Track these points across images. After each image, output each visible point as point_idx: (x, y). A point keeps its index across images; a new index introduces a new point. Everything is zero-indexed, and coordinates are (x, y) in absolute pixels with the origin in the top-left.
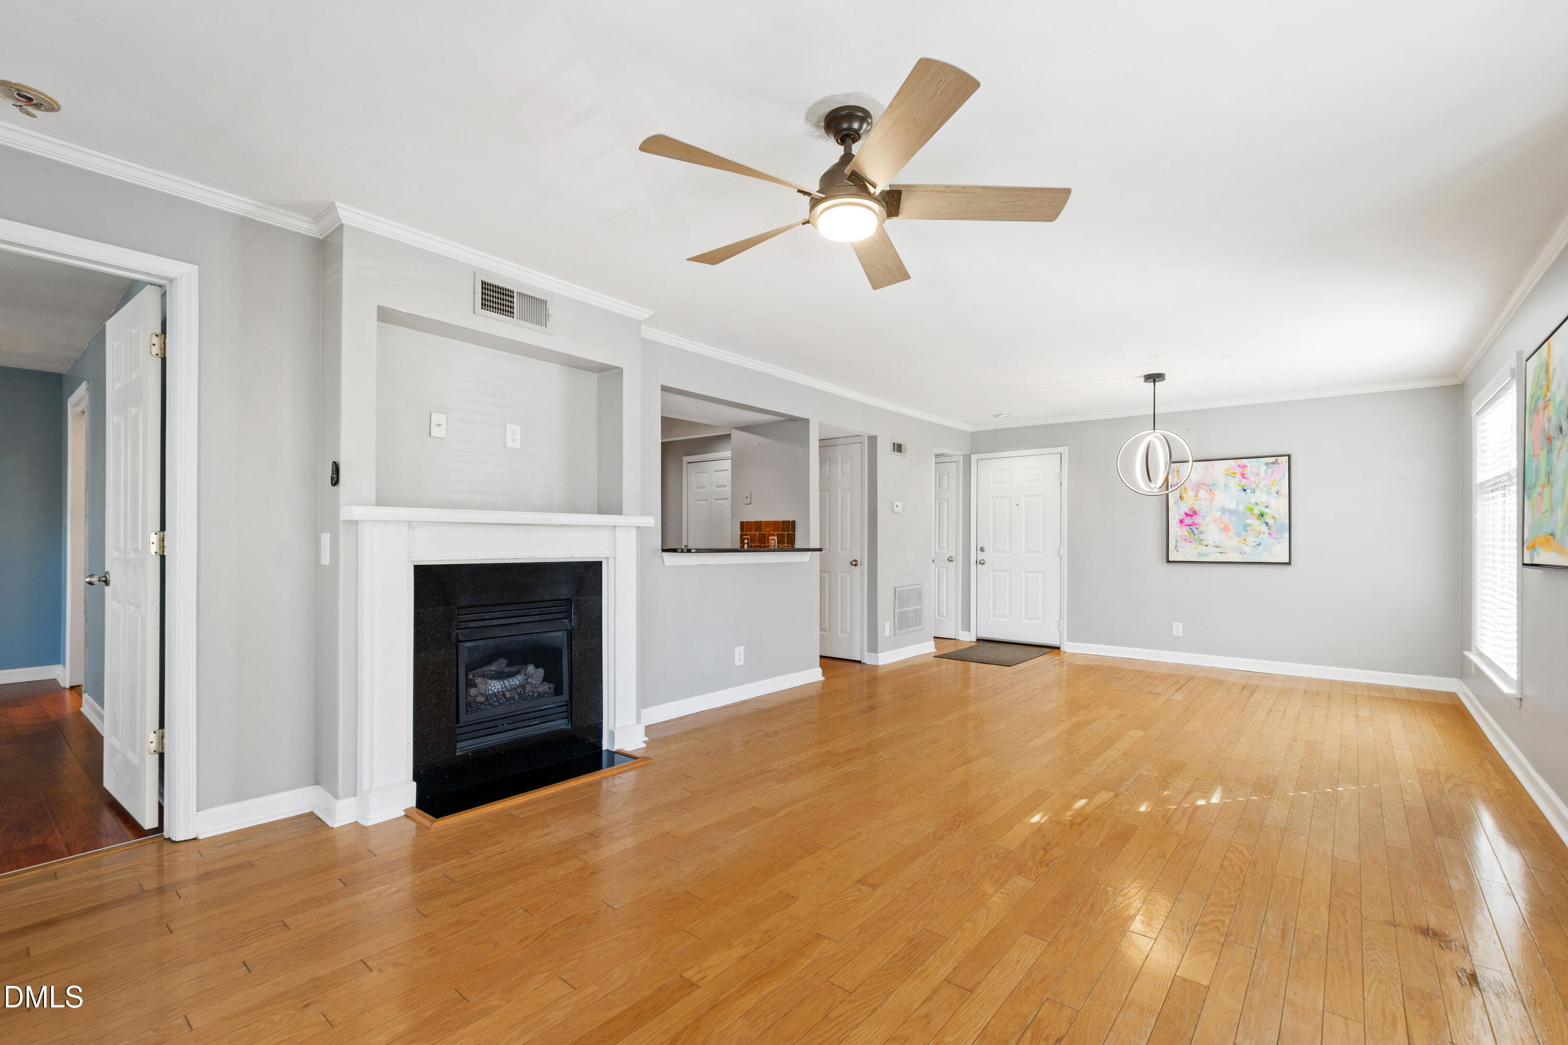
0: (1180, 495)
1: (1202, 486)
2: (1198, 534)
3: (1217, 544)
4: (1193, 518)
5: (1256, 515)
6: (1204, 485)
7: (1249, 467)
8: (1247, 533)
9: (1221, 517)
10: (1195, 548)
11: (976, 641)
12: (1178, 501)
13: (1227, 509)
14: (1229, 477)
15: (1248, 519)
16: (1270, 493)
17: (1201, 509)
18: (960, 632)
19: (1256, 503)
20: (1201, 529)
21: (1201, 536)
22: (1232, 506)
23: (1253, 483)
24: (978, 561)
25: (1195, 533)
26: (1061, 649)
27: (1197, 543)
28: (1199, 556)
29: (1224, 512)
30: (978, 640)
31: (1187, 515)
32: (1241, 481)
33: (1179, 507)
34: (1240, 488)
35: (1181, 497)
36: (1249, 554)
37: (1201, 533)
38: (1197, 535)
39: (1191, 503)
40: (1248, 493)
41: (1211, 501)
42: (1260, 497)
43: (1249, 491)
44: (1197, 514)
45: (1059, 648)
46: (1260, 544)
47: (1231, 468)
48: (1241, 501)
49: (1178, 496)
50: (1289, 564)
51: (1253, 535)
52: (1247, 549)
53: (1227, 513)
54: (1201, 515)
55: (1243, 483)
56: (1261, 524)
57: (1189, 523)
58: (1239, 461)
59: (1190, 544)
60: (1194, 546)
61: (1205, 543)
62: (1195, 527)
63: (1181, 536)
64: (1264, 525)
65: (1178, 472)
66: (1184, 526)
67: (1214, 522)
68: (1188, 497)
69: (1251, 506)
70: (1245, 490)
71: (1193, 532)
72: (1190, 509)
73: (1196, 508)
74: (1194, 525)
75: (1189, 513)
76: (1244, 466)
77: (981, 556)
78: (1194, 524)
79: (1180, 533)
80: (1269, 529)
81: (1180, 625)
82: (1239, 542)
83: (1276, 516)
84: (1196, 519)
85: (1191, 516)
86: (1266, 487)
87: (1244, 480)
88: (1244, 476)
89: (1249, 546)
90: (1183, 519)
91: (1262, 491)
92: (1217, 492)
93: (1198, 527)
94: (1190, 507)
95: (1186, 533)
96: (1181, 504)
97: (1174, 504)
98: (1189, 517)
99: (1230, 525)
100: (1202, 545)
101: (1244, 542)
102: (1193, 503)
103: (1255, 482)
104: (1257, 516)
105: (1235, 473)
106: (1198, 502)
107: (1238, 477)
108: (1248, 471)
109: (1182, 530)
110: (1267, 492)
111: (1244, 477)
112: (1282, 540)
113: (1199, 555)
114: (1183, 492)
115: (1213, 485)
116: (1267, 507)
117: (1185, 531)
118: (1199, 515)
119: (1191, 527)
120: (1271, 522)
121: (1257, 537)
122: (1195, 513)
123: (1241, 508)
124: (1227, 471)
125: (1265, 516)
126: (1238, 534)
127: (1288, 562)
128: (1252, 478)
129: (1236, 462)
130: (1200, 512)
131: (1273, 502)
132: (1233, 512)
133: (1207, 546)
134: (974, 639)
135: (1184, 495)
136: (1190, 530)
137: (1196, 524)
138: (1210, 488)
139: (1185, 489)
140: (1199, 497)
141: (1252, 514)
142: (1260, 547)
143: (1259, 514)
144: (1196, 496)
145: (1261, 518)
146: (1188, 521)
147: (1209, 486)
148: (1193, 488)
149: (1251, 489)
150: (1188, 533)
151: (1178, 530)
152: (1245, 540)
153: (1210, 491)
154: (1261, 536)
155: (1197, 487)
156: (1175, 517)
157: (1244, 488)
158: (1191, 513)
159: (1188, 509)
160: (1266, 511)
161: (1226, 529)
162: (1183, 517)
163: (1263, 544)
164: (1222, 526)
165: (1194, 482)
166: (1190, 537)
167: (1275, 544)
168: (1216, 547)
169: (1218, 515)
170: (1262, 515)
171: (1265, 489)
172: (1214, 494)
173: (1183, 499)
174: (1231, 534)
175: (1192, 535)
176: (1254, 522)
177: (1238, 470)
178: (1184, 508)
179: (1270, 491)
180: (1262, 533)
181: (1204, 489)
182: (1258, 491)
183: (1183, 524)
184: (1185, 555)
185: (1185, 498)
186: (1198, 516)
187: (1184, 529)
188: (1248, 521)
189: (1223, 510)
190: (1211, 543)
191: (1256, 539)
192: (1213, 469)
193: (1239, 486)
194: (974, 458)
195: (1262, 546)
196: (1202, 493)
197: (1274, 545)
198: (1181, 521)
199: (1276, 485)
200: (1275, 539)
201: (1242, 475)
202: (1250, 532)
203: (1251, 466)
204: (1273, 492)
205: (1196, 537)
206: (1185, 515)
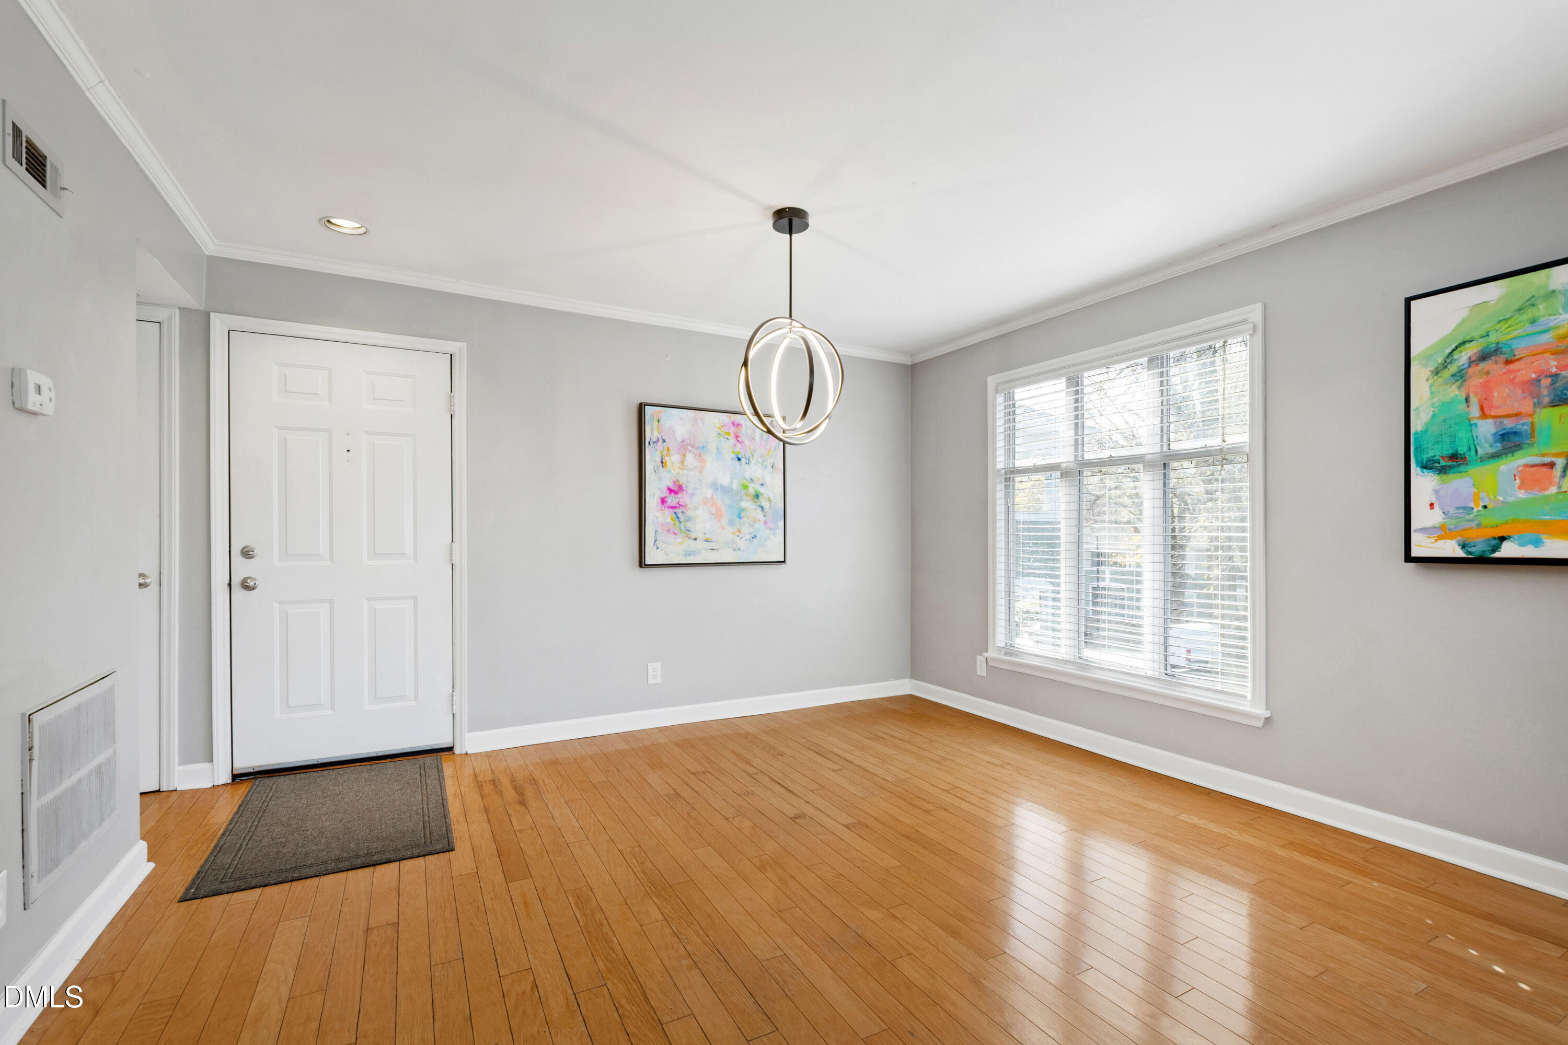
0: (661, 460)
1: (690, 448)
2: (685, 521)
3: (708, 536)
4: (679, 495)
5: (750, 496)
6: (693, 446)
7: (744, 427)
8: (742, 521)
9: (712, 496)
10: (680, 543)
11: (230, 781)
12: (658, 467)
13: (719, 486)
14: (722, 438)
15: (742, 500)
16: (766, 467)
17: (689, 482)
18: (177, 768)
19: (751, 479)
20: (689, 513)
21: (689, 525)
22: (725, 480)
23: (749, 450)
24: (236, 581)
25: (681, 520)
26: (457, 750)
27: (684, 535)
28: (685, 555)
29: (716, 490)
30: (237, 777)
31: (671, 491)
32: (735, 446)
33: (660, 478)
34: (734, 456)
35: (662, 462)
36: (744, 551)
37: (689, 519)
38: (683, 523)
39: (676, 472)
40: (743, 464)
41: (701, 472)
42: (754, 470)
43: (743, 460)
44: (683, 490)
45: (450, 749)
46: (755, 536)
47: (725, 425)
48: (735, 474)
49: (659, 460)
50: (784, 562)
51: (747, 525)
52: (741, 544)
53: (719, 491)
54: (689, 491)
55: (737, 450)
56: (757, 508)
57: (673, 505)
58: (734, 417)
59: (673, 536)
60: (679, 540)
61: (693, 536)
62: (681, 510)
63: (662, 525)
64: (759, 510)
65: (659, 421)
66: (667, 509)
67: (705, 503)
68: (672, 463)
69: (745, 482)
70: (739, 459)
71: (678, 518)
72: (675, 482)
73: (682, 481)
74: (679, 508)
75: (673, 488)
76: (738, 425)
77: (242, 569)
78: (680, 505)
79: (661, 520)
80: (764, 516)
81: (658, 665)
82: (733, 533)
83: (772, 498)
84: (682, 498)
85: (676, 493)
86: (761, 457)
87: (738, 445)
88: (738, 439)
89: (744, 539)
90: (665, 497)
91: (757, 462)
92: (709, 459)
93: (685, 511)
94: (674, 480)
95: (669, 520)
96: (663, 473)
97: (653, 471)
98: (673, 494)
99: (723, 509)
100: (690, 538)
101: (738, 534)
102: (678, 473)
103: (750, 449)
104: (752, 497)
105: (728, 434)
106: (685, 472)
107: (732, 440)
108: (743, 431)
109: (664, 514)
110: (763, 464)
111: (738, 441)
112: (777, 531)
113: (688, 553)
114: (664, 454)
115: (703, 447)
116: (762, 485)
117: (666, 517)
118: (686, 492)
119: (675, 510)
120: (766, 505)
121: (752, 526)
122: (681, 488)
123: (735, 486)
124: (720, 428)
125: (760, 497)
126: (731, 523)
127: (783, 560)
128: (747, 443)
129: (730, 417)
130: (687, 487)
131: (768, 479)
132: (726, 490)
133: (695, 539)
134: (226, 778)
135: (667, 459)
136: (674, 515)
137: (682, 506)
138: (701, 451)
139: (668, 450)
140: (685, 464)
141: (747, 495)
142: (755, 541)
143: (755, 494)
144: (682, 462)
145: (756, 500)
146: (672, 500)
147: (698, 448)
148: (679, 450)
149: (746, 459)
150: (672, 519)
151: (659, 514)
152: (739, 531)
153: (700, 456)
154: (757, 525)
155: (684, 447)
156: (654, 494)
157: (740, 456)
158: (676, 489)
159: (672, 482)
160: (762, 490)
161: (718, 516)
162: (665, 493)
163: (758, 536)
164: (713, 510)
165: (679, 440)
166: (674, 525)
167: (771, 536)
168: (707, 541)
169: (709, 493)
170: (757, 496)
171: (760, 460)
172: (704, 460)
173: (666, 466)
174: (725, 521)
175: (677, 523)
176: (747, 504)
177: (733, 430)
178: (667, 481)
179: (765, 463)
180: (757, 521)
181: (693, 453)
182: (753, 462)
183: (665, 505)
184: (667, 554)
185: (667, 464)
186: (684, 492)
187: (666, 513)
188: (744, 504)
189: (715, 486)
190: (700, 535)
191: (751, 530)
192: (703, 424)
193: (733, 452)
194: (219, 324)
195: (757, 538)
196: (690, 459)
197: (769, 538)
198: (663, 501)
199: (771, 457)
200: (771, 529)
201: (737, 437)
202: (745, 519)
203: (746, 426)
204: (768, 466)
205: (682, 525)
206: (668, 491)
